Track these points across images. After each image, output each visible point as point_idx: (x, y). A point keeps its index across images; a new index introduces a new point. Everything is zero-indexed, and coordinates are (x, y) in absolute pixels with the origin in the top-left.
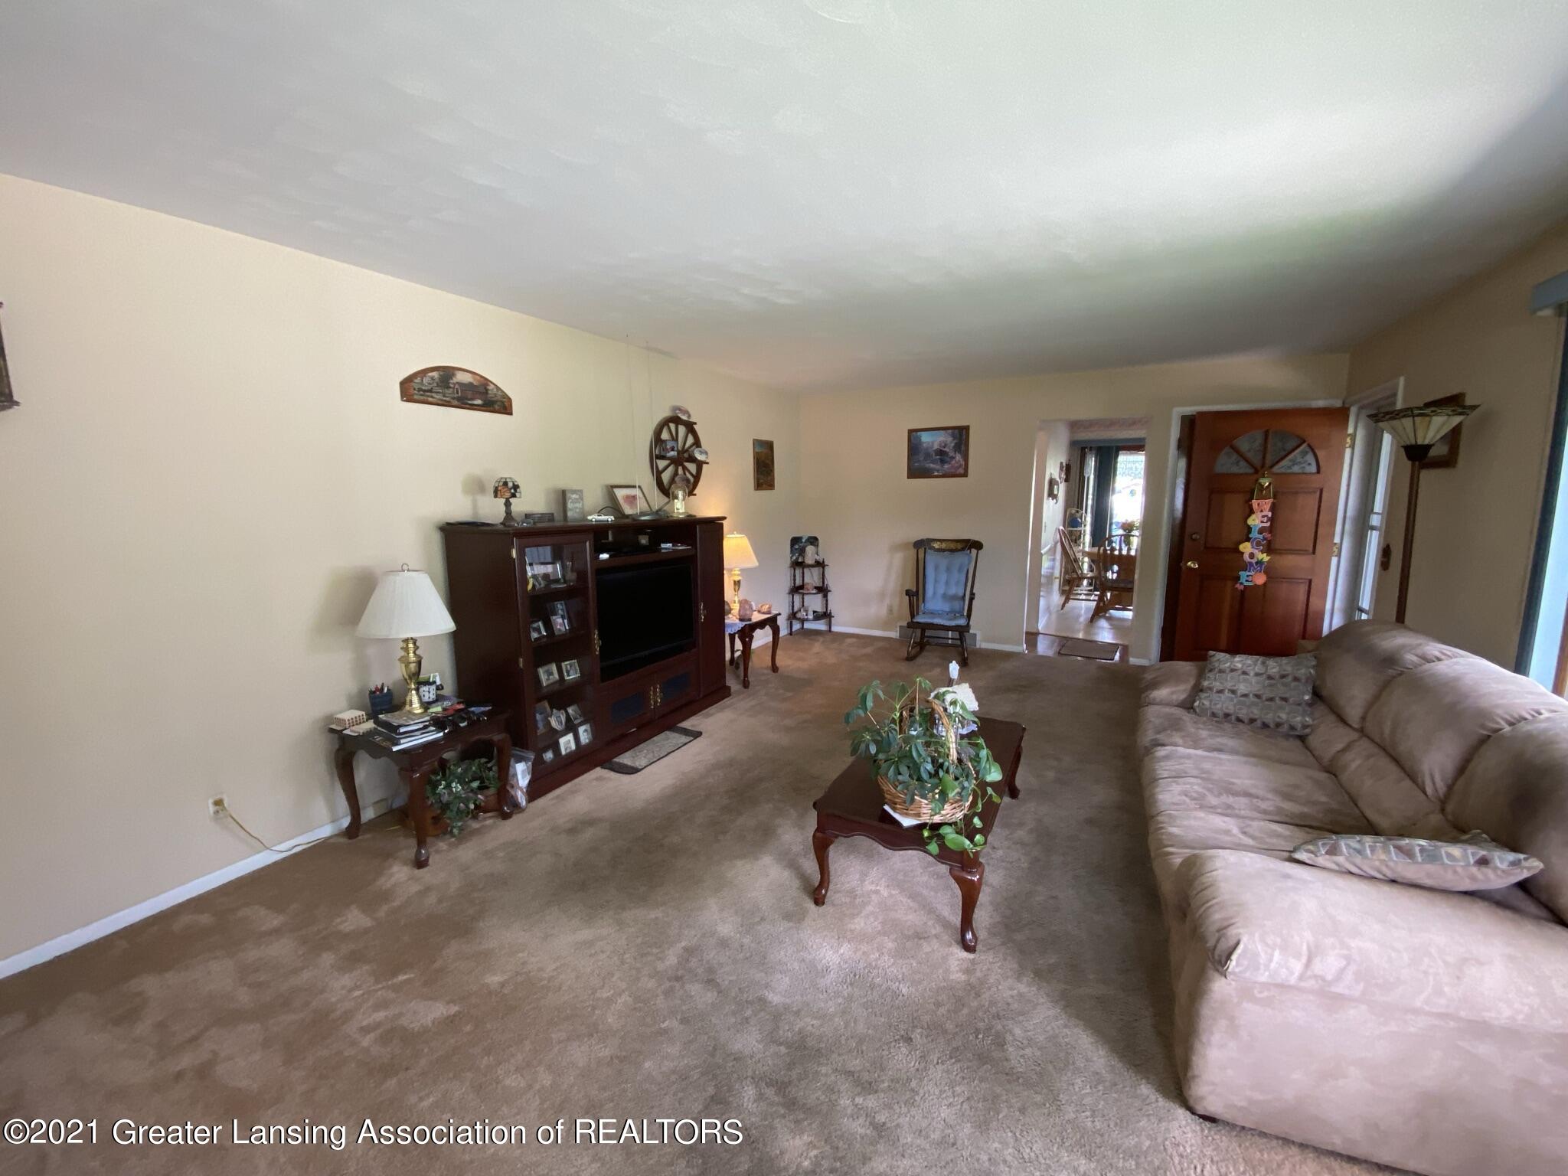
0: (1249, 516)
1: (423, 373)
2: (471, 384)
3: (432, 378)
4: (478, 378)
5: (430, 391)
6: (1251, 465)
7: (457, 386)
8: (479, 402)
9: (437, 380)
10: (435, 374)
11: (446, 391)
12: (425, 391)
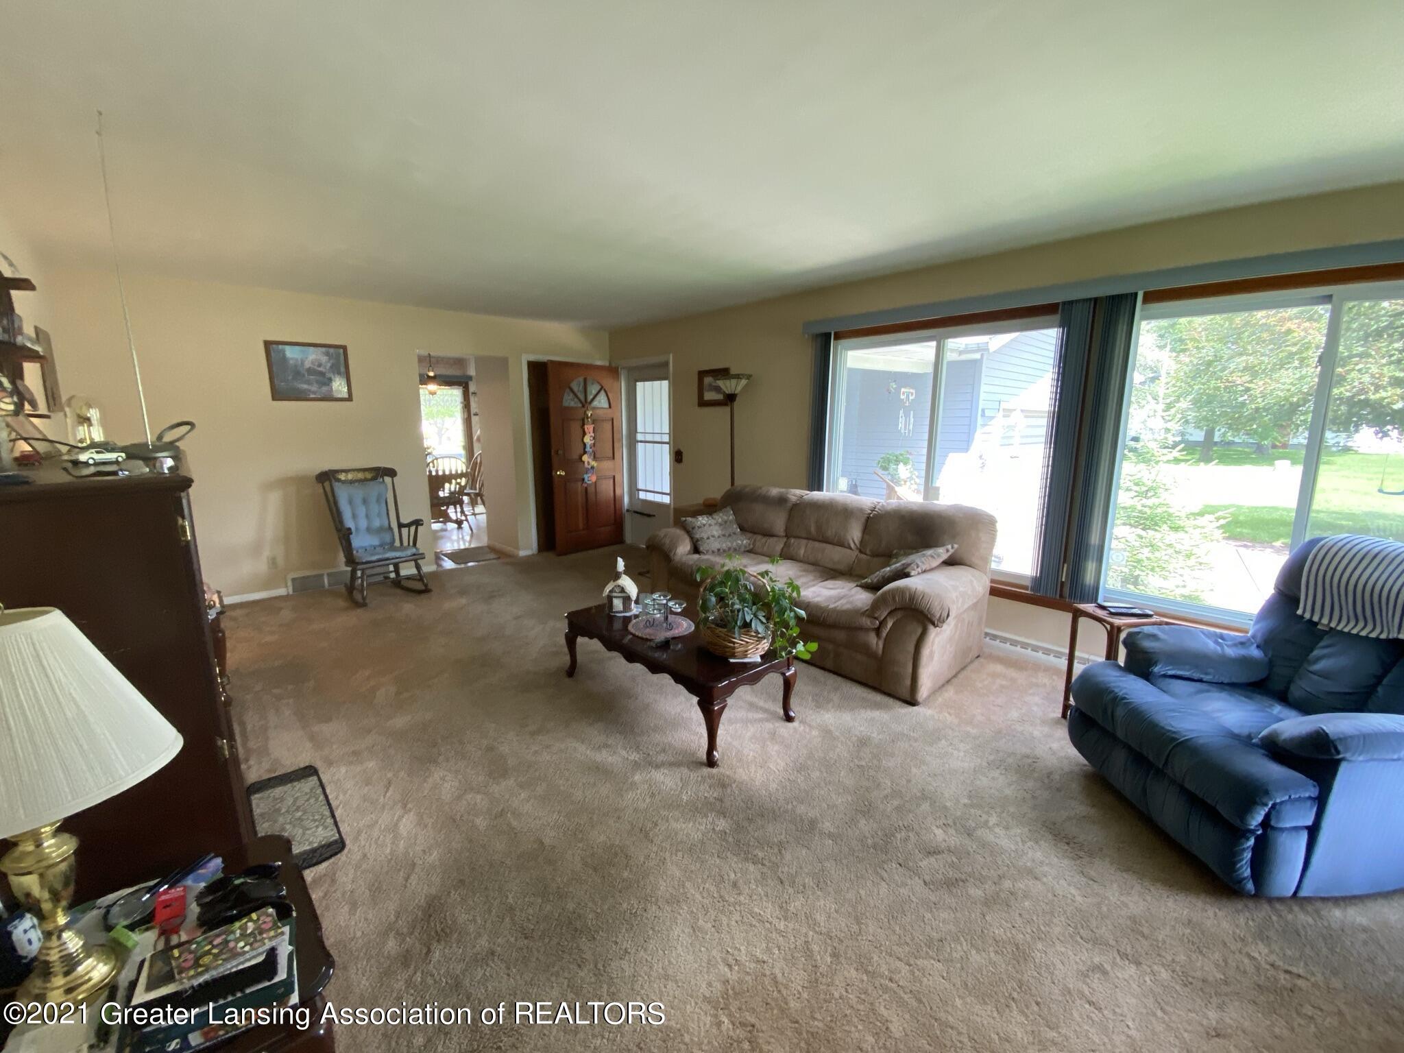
0: (584, 436)
6: (581, 402)
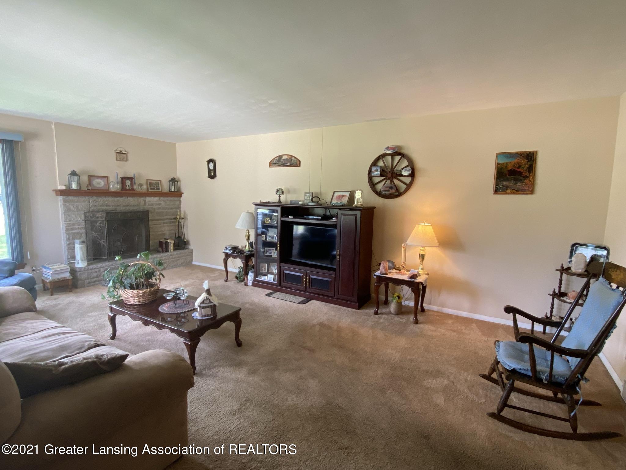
1: (274, 159)
2: (287, 159)
3: (276, 159)
4: (289, 156)
5: (276, 163)
7: (283, 160)
8: (289, 164)
9: (278, 160)
10: (277, 158)
11: (280, 162)
12: (274, 164)
